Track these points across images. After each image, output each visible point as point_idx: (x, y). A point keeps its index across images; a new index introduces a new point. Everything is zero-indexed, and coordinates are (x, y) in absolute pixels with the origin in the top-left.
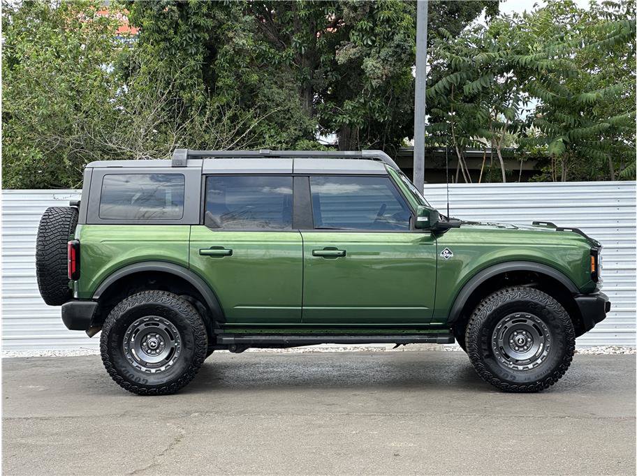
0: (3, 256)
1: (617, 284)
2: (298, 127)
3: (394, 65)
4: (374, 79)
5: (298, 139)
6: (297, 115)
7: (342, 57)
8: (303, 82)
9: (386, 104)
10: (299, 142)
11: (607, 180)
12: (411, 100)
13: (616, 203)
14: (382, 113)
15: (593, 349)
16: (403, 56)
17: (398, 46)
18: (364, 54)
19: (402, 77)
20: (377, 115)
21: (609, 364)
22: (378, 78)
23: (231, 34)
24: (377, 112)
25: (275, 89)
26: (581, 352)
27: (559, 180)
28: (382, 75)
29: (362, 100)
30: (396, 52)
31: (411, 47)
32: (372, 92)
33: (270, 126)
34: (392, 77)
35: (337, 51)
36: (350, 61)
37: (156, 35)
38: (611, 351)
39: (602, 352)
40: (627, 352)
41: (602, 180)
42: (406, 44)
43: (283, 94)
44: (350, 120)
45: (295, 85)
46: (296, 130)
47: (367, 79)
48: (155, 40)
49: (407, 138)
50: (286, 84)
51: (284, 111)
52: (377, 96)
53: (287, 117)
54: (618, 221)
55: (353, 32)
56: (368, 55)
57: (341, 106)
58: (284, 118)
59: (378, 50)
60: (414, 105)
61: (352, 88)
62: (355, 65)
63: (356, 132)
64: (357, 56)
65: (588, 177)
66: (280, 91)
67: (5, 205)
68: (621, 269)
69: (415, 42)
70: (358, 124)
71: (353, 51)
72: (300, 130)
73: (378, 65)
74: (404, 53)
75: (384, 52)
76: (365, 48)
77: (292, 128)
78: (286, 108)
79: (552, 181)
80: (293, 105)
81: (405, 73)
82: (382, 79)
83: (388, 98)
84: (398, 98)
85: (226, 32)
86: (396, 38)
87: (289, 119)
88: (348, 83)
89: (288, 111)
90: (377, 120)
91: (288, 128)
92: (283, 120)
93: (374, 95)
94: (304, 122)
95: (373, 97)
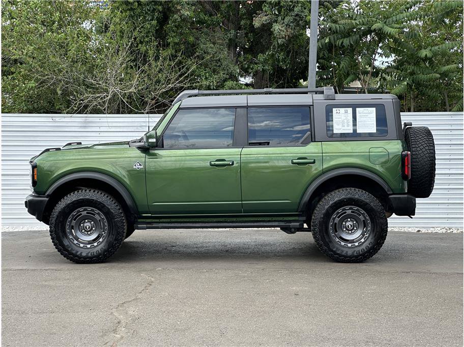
1: (449, 184)
2: (226, 72)
3: (294, 28)
4: (280, 38)
5: (225, 80)
6: (225, 63)
7: (257, 23)
9: (288, 56)
10: (226, 83)
11: (444, 111)
12: (306, 53)
13: (450, 128)
14: (285, 62)
15: (432, 229)
16: (300, 22)
17: (297, 15)
18: (273, 21)
19: (300, 37)
20: (282, 63)
21: (442, 239)
22: (283, 38)
23: (179, 7)
25: (208, 44)
26: (423, 232)
27: (409, 111)
28: (286, 36)
29: (270, 53)
30: (296, 20)
31: (306, 16)
32: (278, 47)
34: (293, 37)
35: (254, 18)
36: (263, 25)
37: (124, 6)
38: (444, 231)
39: (438, 231)
40: (455, 231)
41: (440, 111)
42: (303, 14)
43: (215, 48)
44: (262, 68)
45: (224, 42)
46: (224, 74)
47: (275, 38)
48: (123, 9)
49: (302, 80)
50: (218, 41)
51: (216, 60)
52: (282, 50)
53: (218, 65)
54: (451, 140)
55: (266, 5)
56: (276, 21)
57: (256, 57)
59: (283, 18)
60: (308, 57)
61: (264, 44)
62: (266, 29)
63: (267, 76)
64: (268, 22)
65: (430, 109)
66: (212, 46)
68: (452, 174)
69: (310, 12)
70: (269, 70)
71: (265, 18)
72: (227, 74)
73: (283, 29)
74: (302, 20)
75: (286, 20)
76: (273, 16)
77: (222, 73)
78: (217, 58)
79: (404, 112)
80: (222, 56)
81: (302, 35)
82: (285, 39)
83: (288, 52)
84: (296, 52)
85: (176, 6)
86: (296, 9)
88: (262, 41)
89: (219, 61)
90: (281, 67)
91: (218, 73)
92: (215, 67)
93: (279, 49)
94: (230, 68)
95: (278, 51)
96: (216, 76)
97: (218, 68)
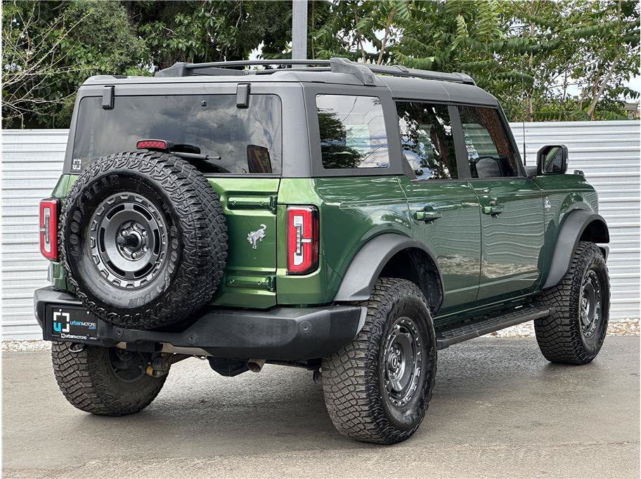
2: (125, 51)
5: (125, 67)
6: (121, 34)
20: (223, 37)
24: (222, 34)
32: (216, 7)
33: (85, 48)
46: (121, 54)
51: (106, 29)
52: (222, 12)
53: (109, 37)
58: (106, 39)
72: (128, 55)
77: (117, 52)
78: (108, 25)
80: (117, 21)
87: (113, 40)
89: (111, 30)
91: (110, 53)
92: (104, 42)
93: (217, 11)
94: (132, 44)
95: (215, 12)
96: (106, 59)
97: (110, 43)
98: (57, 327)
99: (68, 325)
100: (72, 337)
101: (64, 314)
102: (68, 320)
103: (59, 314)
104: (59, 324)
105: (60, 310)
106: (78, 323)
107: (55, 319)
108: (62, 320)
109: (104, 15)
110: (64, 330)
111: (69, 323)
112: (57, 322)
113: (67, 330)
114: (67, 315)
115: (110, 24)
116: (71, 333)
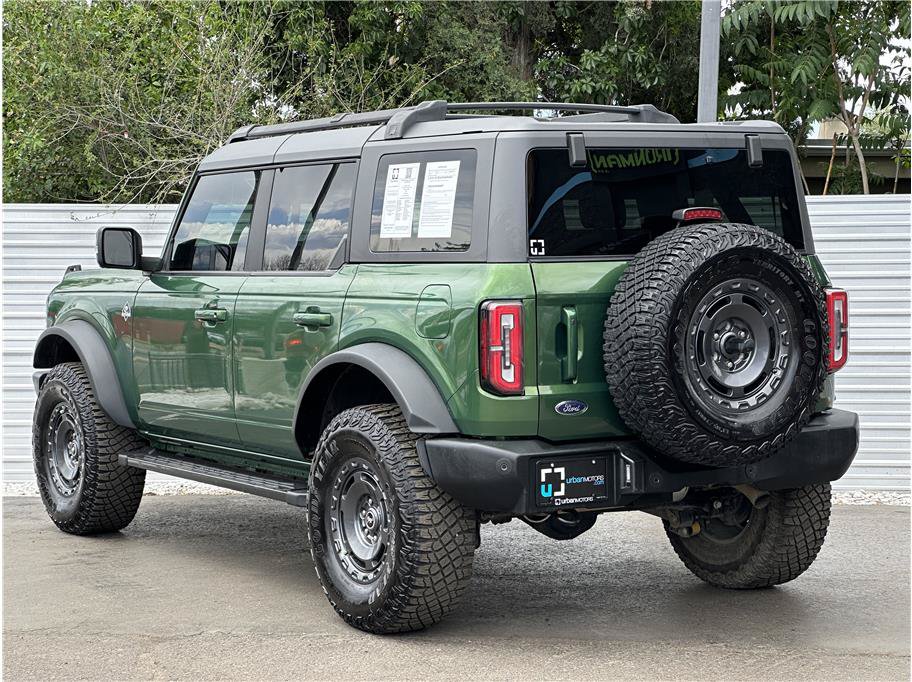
0: (5, 318)
6: (495, 74)
8: (512, 20)
9: (657, 56)
14: (649, 72)
20: (640, 75)
24: (641, 71)
25: (457, 28)
29: (613, 50)
32: (632, 35)
33: (451, 95)
43: (473, 38)
44: (594, 88)
45: (496, 24)
51: (474, 68)
52: (640, 41)
53: (478, 79)
57: (578, 61)
58: (475, 82)
61: (597, 28)
66: (466, 32)
67: (8, 230)
70: (607, 92)
78: (477, 63)
80: (488, 57)
82: (645, 8)
83: (659, 46)
84: (676, 46)
87: (482, 82)
88: (592, 20)
89: (481, 69)
90: (639, 84)
92: (471, 85)
93: (634, 40)
94: (508, 87)
95: (632, 43)
97: (479, 87)
98: (546, 490)
99: (563, 485)
100: (572, 501)
101: (557, 470)
102: (563, 478)
103: (549, 471)
104: (550, 486)
105: (552, 465)
106: (579, 480)
107: (543, 479)
108: (554, 479)
109: (474, 50)
110: (556, 494)
111: (564, 481)
112: (546, 483)
113: (562, 493)
114: (561, 470)
115: (479, 61)
116: (568, 495)
